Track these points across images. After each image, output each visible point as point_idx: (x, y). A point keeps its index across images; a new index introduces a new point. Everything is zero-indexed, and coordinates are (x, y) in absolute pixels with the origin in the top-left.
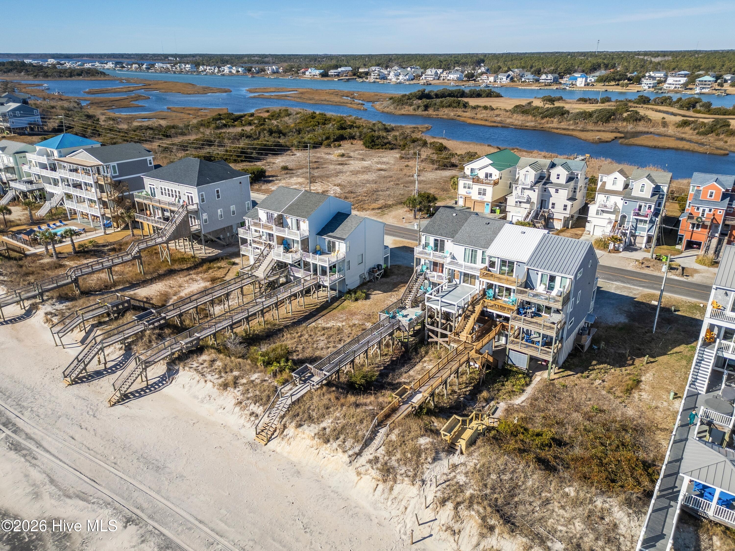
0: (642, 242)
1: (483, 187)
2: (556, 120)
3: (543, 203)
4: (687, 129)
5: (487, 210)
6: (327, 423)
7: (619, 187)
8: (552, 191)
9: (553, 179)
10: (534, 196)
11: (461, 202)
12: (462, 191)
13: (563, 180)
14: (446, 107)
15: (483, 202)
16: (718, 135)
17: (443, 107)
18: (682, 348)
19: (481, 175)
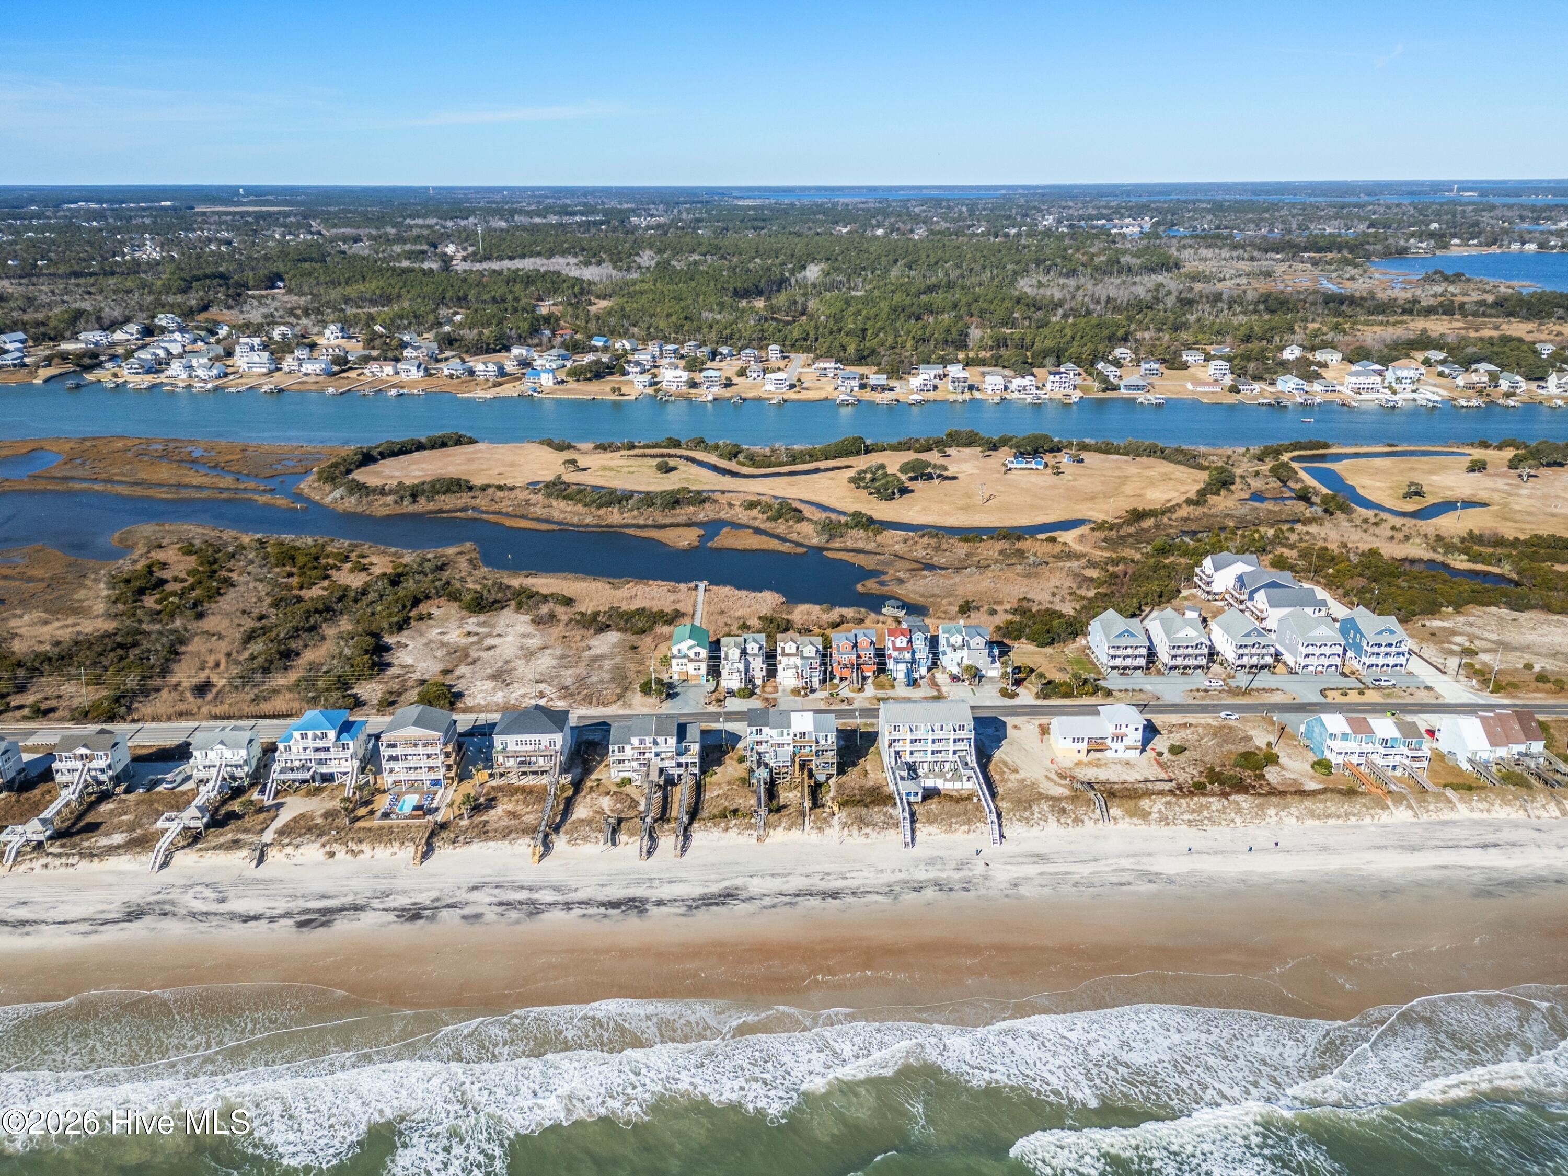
0: (816, 684)
1: (697, 664)
2: (616, 510)
3: (747, 670)
4: (755, 512)
5: (703, 681)
6: (783, 825)
7: (794, 651)
8: (751, 659)
9: (749, 651)
10: (741, 667)
11: (676, 677)
12: (675, 668)
13: (756, 651)
14: (444, 494)
15: (698, 676)
16: (787, 521)
17: (438, 493)
18: (872, 749)
19: (691, 654)
